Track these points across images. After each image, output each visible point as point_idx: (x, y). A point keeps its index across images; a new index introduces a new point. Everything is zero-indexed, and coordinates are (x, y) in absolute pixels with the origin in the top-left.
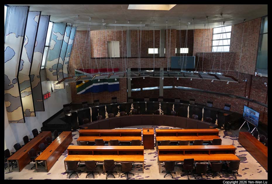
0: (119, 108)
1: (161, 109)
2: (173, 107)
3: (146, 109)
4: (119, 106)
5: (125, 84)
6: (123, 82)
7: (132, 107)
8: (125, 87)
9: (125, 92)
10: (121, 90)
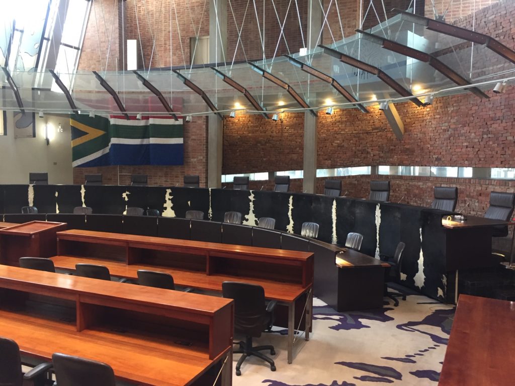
0: (126, 199)
1: (254, 212)
2: (291, 207)
3: (210, 210)
4: (128, 193)
5: (202, 146)
6: (195, 140)
7: (167, 199)
8: (202, 155)
9: (201, 173)
10: (191, 166)
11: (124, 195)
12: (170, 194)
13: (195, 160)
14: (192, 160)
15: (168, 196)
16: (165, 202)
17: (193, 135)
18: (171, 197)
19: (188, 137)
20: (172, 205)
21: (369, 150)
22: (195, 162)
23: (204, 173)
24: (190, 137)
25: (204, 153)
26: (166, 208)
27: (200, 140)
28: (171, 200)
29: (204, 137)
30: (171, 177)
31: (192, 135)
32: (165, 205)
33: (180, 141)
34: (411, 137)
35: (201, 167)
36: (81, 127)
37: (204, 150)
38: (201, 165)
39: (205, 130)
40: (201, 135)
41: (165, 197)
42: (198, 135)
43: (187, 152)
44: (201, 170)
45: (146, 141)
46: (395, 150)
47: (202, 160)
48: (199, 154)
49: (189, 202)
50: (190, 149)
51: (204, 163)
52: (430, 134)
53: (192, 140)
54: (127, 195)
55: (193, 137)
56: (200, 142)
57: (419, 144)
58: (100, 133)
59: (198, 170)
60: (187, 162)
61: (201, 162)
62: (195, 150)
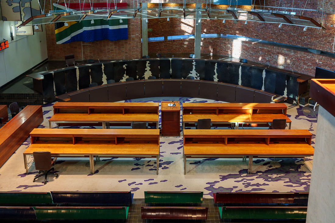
1: (195, 70)
2: (216, 68)
3: (171, 70)
4: (126, 65)
5: (138, 28)
6: (134, 25)
7: (147, 66)
8: (138, 33)
9: (138, 43)
10: (131, 39)
11: (124, 66)
12: (149, 64)
13: (134, 36)
14: (132, 36)
15: (147, 65)
16: (146, 67)
17: (133, 23)
18: (149, 65)
19: (129, 24)
20: (150, 69)
21: (219, 27)
24: (130, 24)
25: (139, 32)
26: (146, 71)
27: (136, 25)
28: (150, 66)
29: (139, 24)
30: (118, 45)
32: (146, 69)
33: (125, 26)
34: (242, 23)
37: (139, 31)
38: (138, 39)
40: (138, 22)
41: (146, 65)
42: (135, 22)
43: (129, 32)
44: (138, 41)
46: (232, 28)
47: (138, 36)
48: (136, 33)
49: (159, 67)
50: (131, 30)
52: (252, 24)
53: (132, 25)
54: (126, 66)
55: (133, 24)
56: (137, 27)
57: (246, 27)
59: (136, 41)
60: (129, 37)
61: (138, 37)
62: (134, 31)
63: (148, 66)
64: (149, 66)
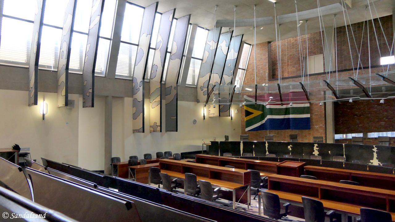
0: (290, 149)
1: (377, 158)
3: (344, 157)
4: (291, 146)
5: (322, 118)
6: (317, 115)
8: (322, 124)
9: (322, 134)
10: (315, 130)
12: (317, 147)
13: (318, 126)
14: (315, 126)
16: (314, 151)
19: (312, 113)
20: (318, 153)
22: (318, 128)
23: (323, 134)
25: (323, 122)
27: (320, 115)
29: (323, 113)
30: (301, 136)
31: (315, 112)
32: (314, 153)
33: (308, 116)
35: (322, 131)
36: (250, 110)
38: (322, 130)
39: (324, 109)
40: (321, 112)
41: (314, 148)
42: (319, 112)
43: (312, 122)
45: (287, 117)
47: (322, 126)
48: (320, 123)
49: (329, 152)
50: (314, 121)
51: (323, 128)
53: (315, 115)
55: (316, 113)
58: (260, 113)
59: (320, 132)
60: (312, 128)
61: (322, 128)
62: (317, 121)
63: (316, 150)
64: (318, 150)
